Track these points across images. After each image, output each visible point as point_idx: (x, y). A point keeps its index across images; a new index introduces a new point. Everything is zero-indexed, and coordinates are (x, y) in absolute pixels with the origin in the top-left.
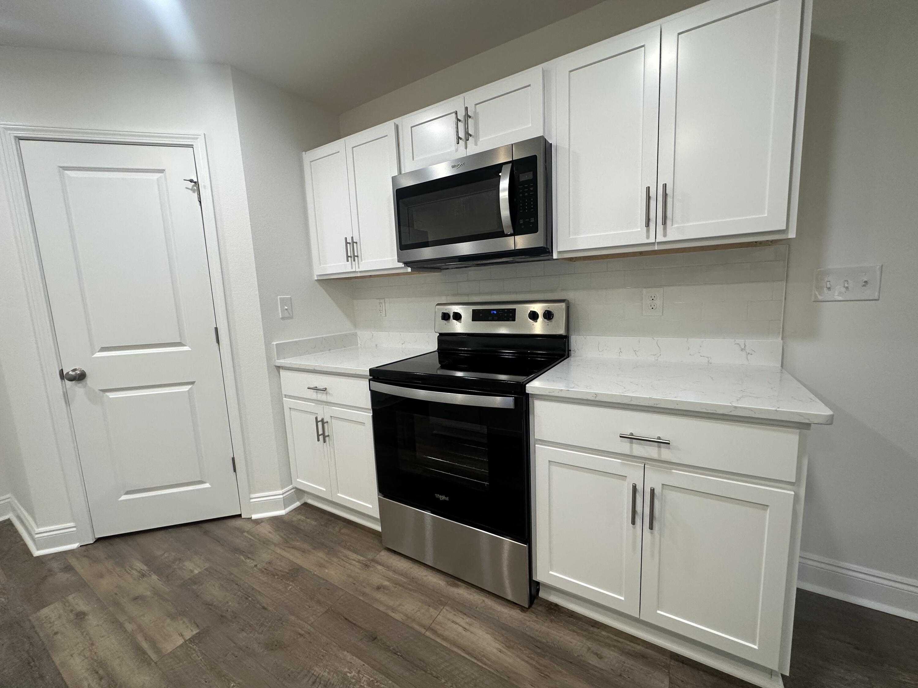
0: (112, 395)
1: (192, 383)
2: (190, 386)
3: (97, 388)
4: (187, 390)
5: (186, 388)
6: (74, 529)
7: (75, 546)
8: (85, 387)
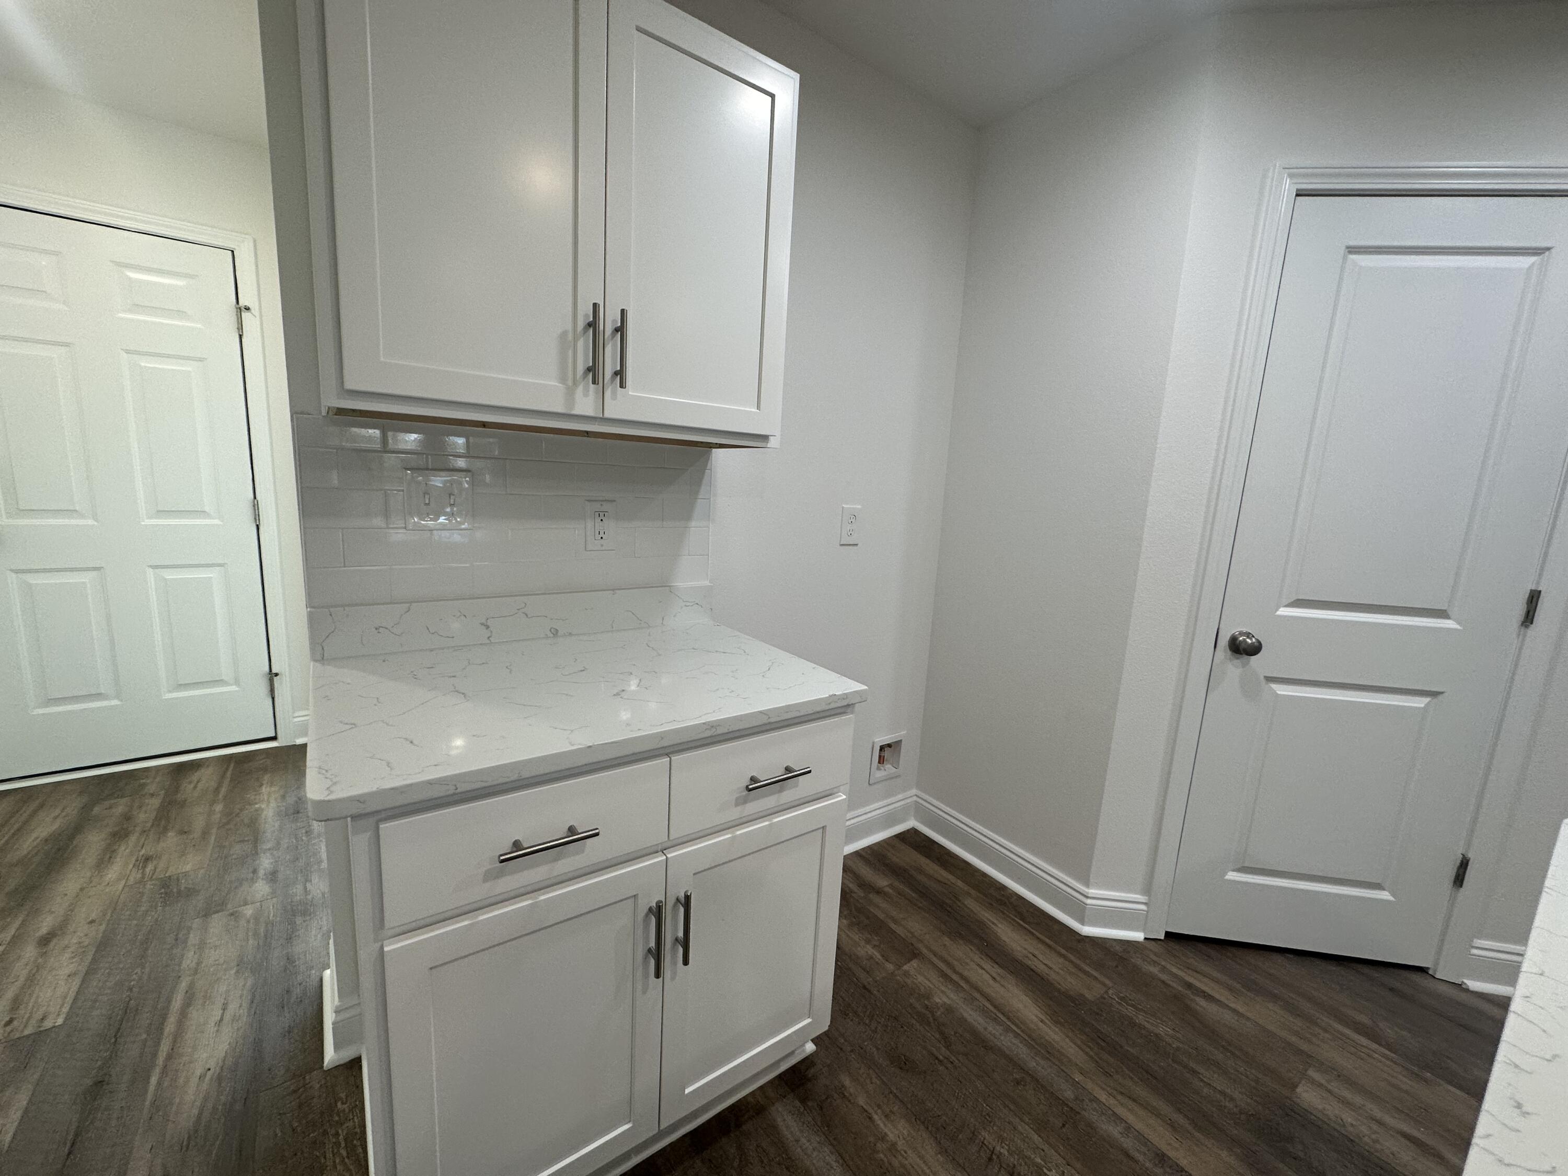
0: (1282, 690)
1: (1434, 694)
2: (1427, 700)
3: (1263, 673)
4: (1422, 705)
5: (1419, 703)
6: (1143, 907)
7: (1139, 936)
8: (1244, 666)
